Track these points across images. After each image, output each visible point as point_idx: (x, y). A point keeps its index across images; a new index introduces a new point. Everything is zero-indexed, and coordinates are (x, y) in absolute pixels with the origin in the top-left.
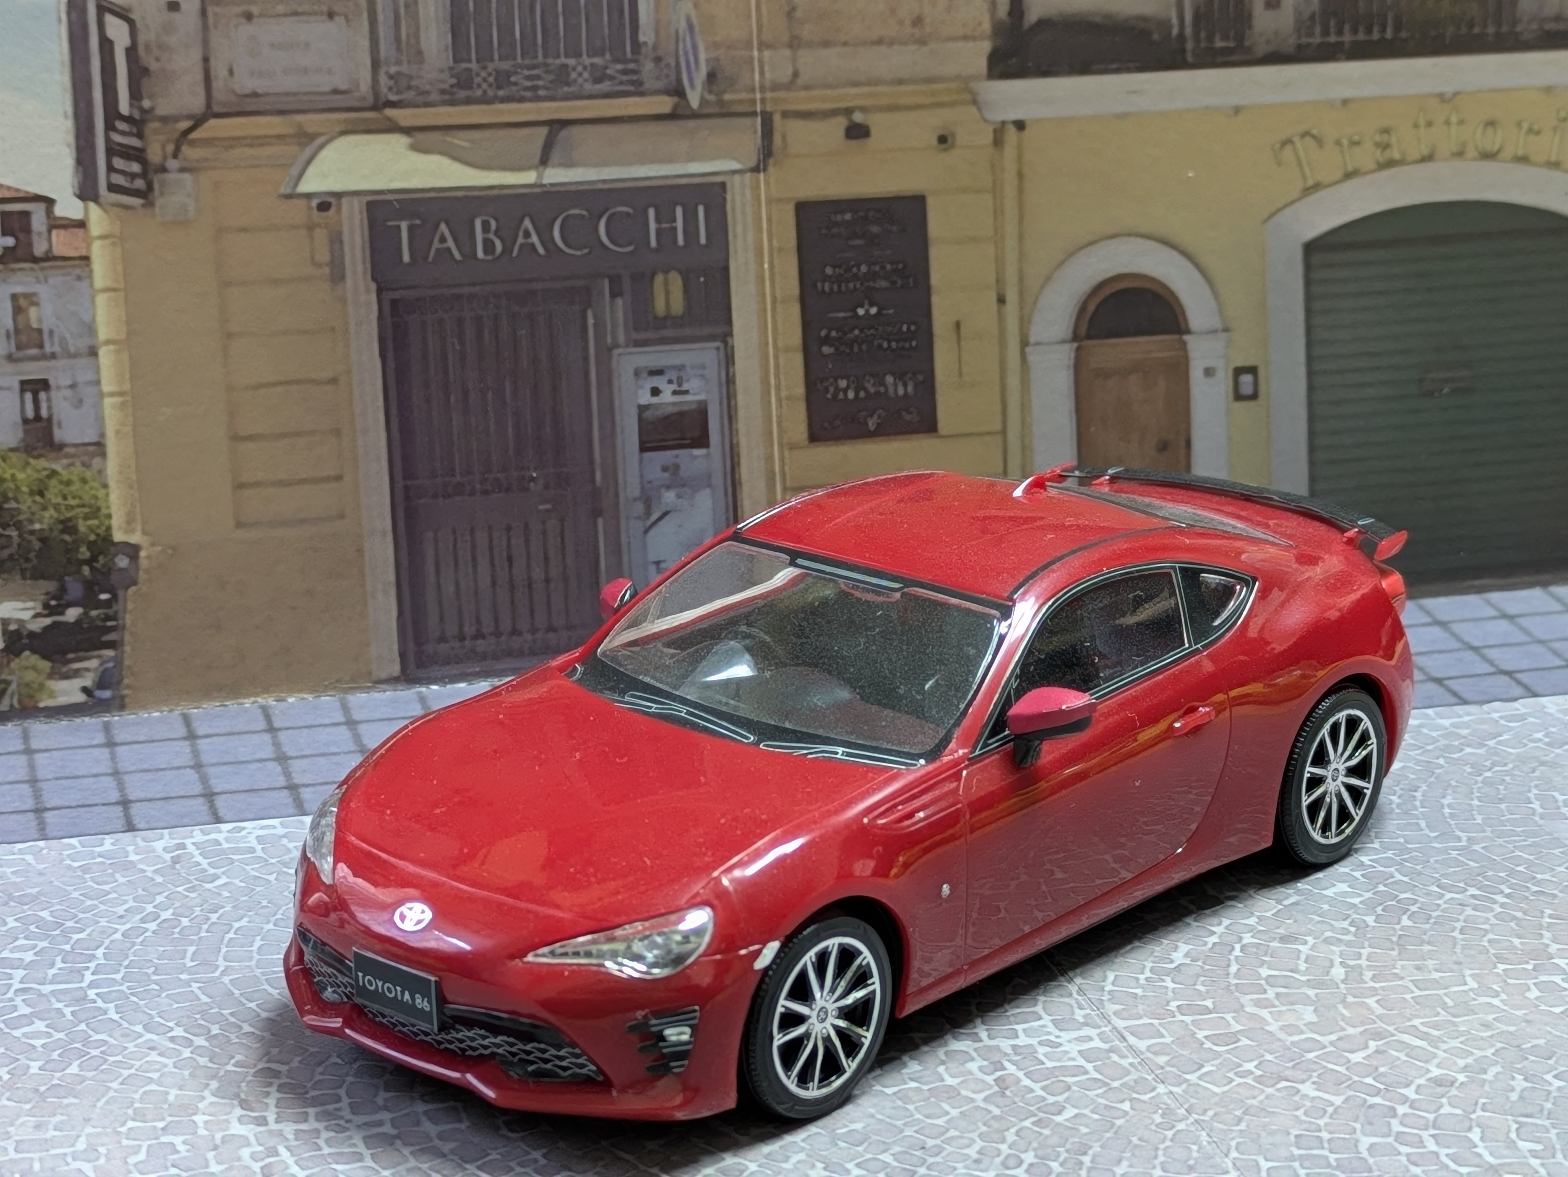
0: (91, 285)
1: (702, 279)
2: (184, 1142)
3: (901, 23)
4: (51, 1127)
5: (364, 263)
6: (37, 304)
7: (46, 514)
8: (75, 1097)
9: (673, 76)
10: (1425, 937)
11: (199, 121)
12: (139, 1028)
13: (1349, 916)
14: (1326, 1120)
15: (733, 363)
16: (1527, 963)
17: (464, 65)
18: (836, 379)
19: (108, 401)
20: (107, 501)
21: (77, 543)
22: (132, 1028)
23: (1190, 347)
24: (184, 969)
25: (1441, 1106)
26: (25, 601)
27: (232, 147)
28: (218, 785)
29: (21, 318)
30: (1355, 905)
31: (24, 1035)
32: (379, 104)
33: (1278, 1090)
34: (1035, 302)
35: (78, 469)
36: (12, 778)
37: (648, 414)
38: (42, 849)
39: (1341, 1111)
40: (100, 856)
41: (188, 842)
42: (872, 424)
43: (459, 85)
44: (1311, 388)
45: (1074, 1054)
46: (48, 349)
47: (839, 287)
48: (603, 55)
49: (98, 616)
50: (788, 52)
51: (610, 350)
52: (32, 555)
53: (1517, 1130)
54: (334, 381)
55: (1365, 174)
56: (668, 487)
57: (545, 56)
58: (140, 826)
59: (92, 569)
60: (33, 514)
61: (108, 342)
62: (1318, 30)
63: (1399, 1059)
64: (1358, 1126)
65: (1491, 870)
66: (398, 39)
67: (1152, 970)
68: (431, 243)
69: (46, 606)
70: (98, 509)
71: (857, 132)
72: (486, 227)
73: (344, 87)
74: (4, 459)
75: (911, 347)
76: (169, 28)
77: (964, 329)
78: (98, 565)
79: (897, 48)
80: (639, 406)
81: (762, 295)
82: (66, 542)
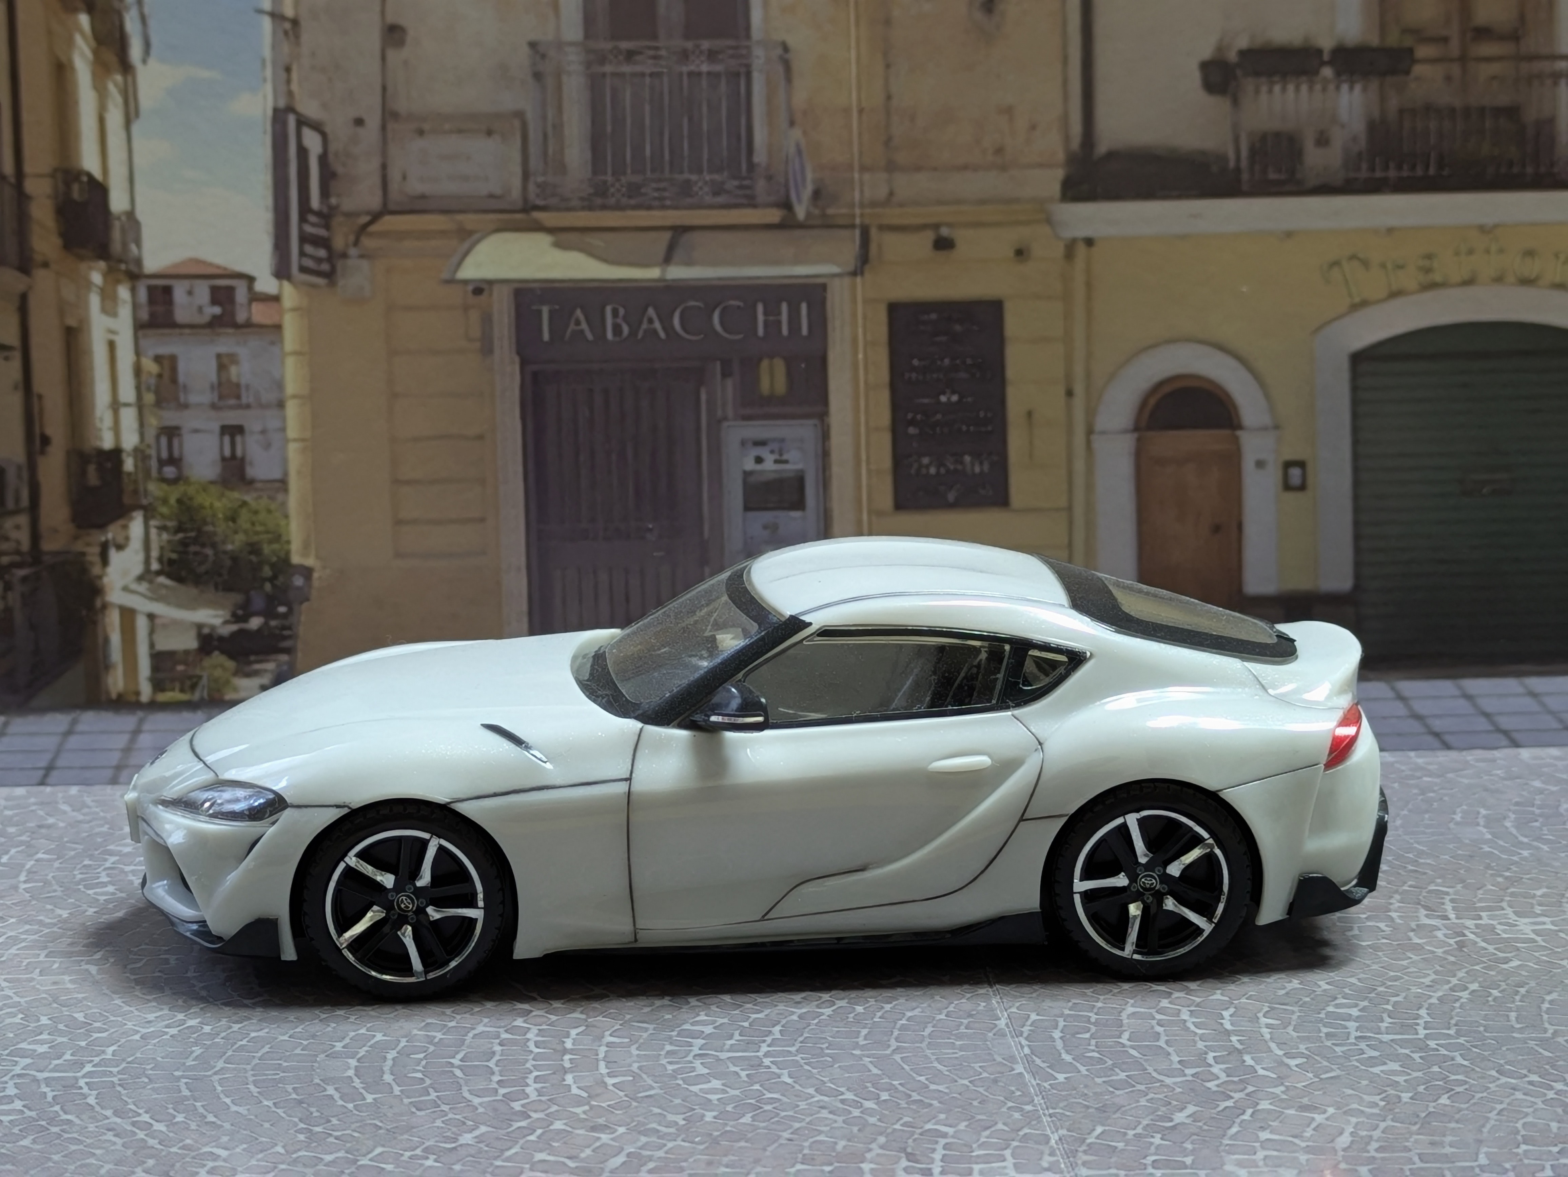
0: (282, 348)
1: (803, 366)
3: (984, 151)
5: (510, 341)
6: (237, 363)
7: (237, 537)
9: (783, 192)
11: (376, 217)
15: (829, 439)
17: (603, 178)
18: (920, 456)
19: (292, 446)
20: (287, 529)
21: (261, 563)
23: (1243, 441)
26: (217, 609)
27: (403, 239)
29: (223, 374)
32: (528, 208)
34: (1101, 396)
35: (265, 501)
37: (753, 479)
42: (951, 496)
43: (596, 194)
44: (1356, 483)
46: (244, 400)
47: (924, 377)
48: (722, 172)
49: (276, 627)
50: (885, 175)
51: (720, 422)
52: (224, 571)
53: (1267, 1011)
54: (480, 437)
55: (1410, 294)
56: (768, 543)
57: (672, 171)
59: (274, 586)
60: (226, 537)
61: (294, 397)
62: (1364, 166)
66: (545, 155)
68: (568, 325)
69: (234, 615)
70: (280, 536)
71: (943, 244)
72: (615, 313)
73: (498, 191)
74: (204, 490)
75: (987, 431)
76: (354, 140)
77: (1035, 418)
78: (277, 583)
79: (981, 174)
80: (744, 472)
81: (856, 381)
82: (251, 562)
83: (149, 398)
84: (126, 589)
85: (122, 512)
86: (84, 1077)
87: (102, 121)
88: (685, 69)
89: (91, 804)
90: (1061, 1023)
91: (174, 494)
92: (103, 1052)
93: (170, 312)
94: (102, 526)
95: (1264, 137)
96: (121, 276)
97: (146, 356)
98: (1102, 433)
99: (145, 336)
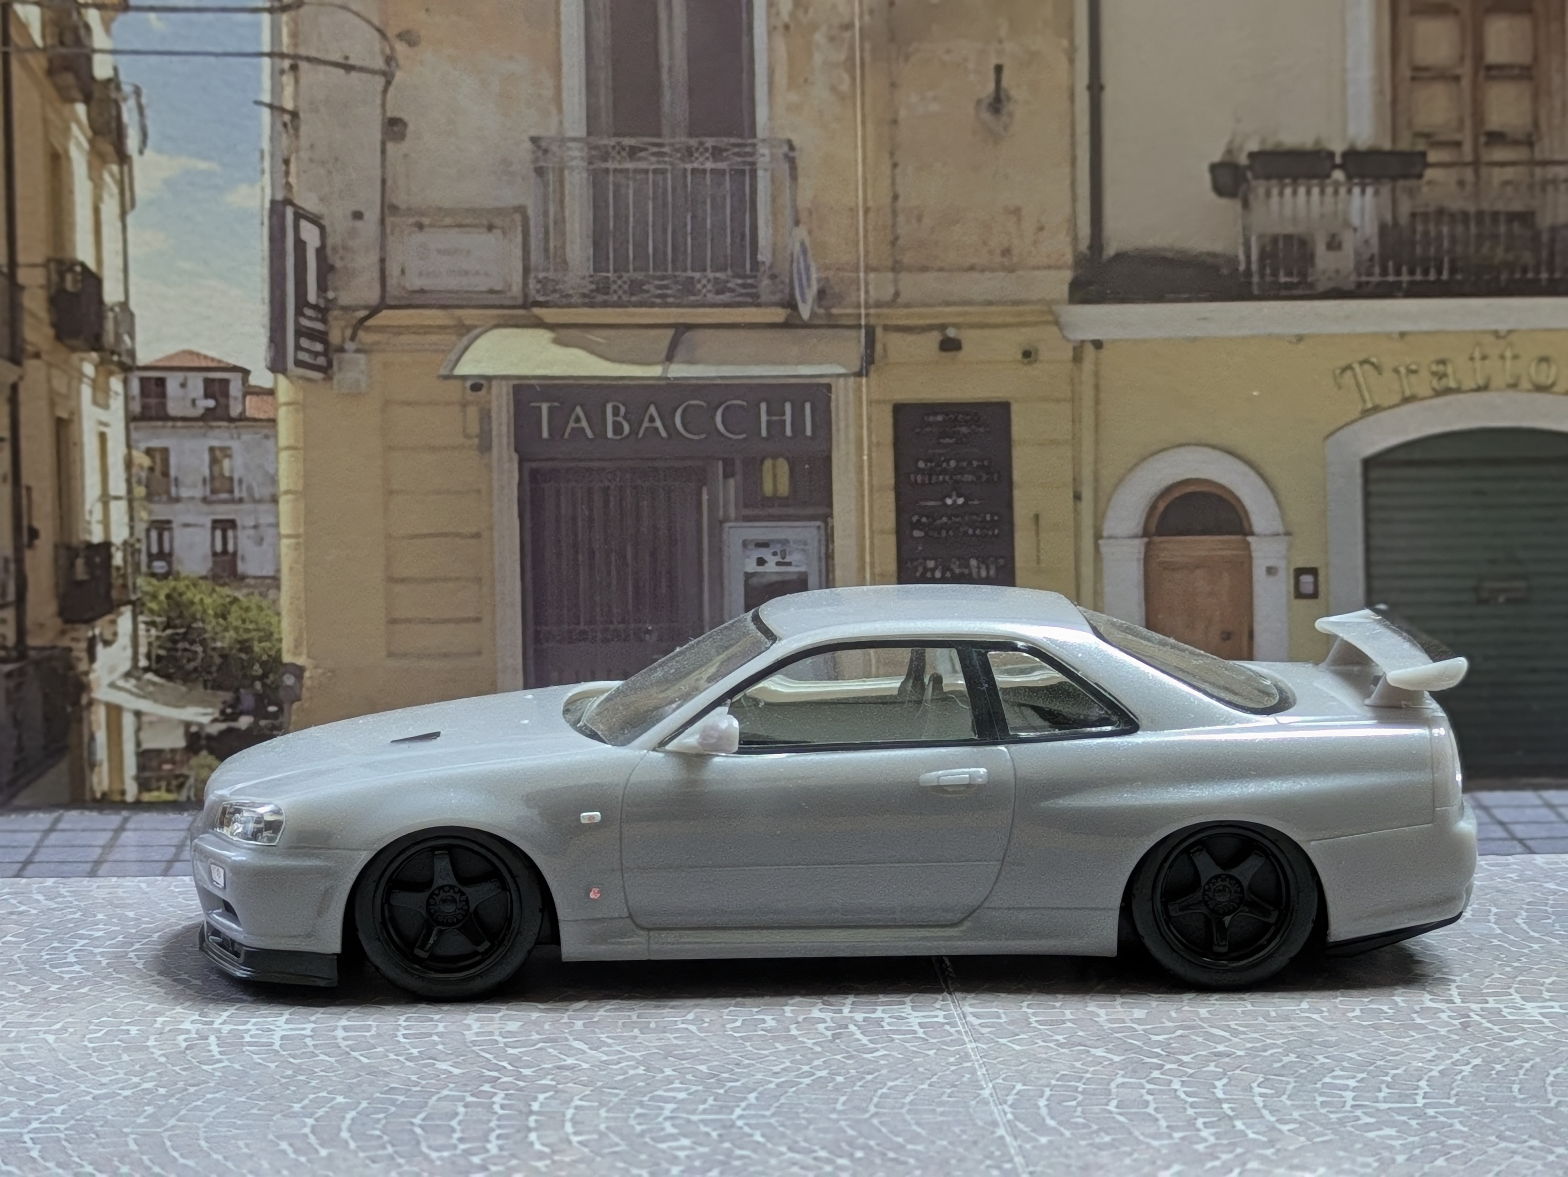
0: (276, 444)
1: (806, 467)
3: (991, 252)
4: (41, 1017)
5: (508, 437)
6: (230, 456)
7: (227, 635)
8: (72, 1004)
9: (787, 290)
11: (374, 311)
15: (833, 542)
17: (604, 274)
18: (925, 559)
19: (285, 542)
20: (279, 626)
21: (251, 661)
23: (1254, 547)
25: (1207, 1066)
26: (205, 707)
27: (400, 334)
29: (216, 469)
31: (60, 972)
32: (528, 304)
33: (1071, 1051)
34: (1109, 500)
35: (256, 598)
37: (754, 581)
38: (158, 881)
39: (1115, 1064)
43: (598, 290)
45: (914, 1024)
46: (237, 494)
47: (930, 479)
48: (726, 270)
49: (266, 726)
50: (890, 275)
51: (721, 522)
52: (214, 669)
53: (1261, 1082)
54: (477, 535)
55: (1423, 399)
57: (675, 269)
59: (264, 685)
60: (216, 633)
61: (287, 492)
62: (1377, 270)
63: (1195, 1040)
66: (546, 250)
68: (568, 422)
69: (223, 712)
70: (271, 634)
71: (950, 345)
72: (616, 412)
73: (498, 287)
74: (195, 585)
75: (993, 535)
76: (353, 233)
77: (1042, 522)
78: (268, 682)
79: (988, 274)
80: (746, 574)
81: (861, 483)
82: (242, 660)
83: (140, 491)
84: (112, 685)
85: (111, 607)
86: (29, 1132)
87: (97, 211)
88: (689, 166)
89: (67, 894)
90: (1048, 1092)
91: (163, 590)
92: (53, 1111)
93: (163, 405)
94: (90, 621)
95: (1275, 240)
96: (114, 368)
97: (137, 449)
98: (1110, 537)
99: (136, 428)
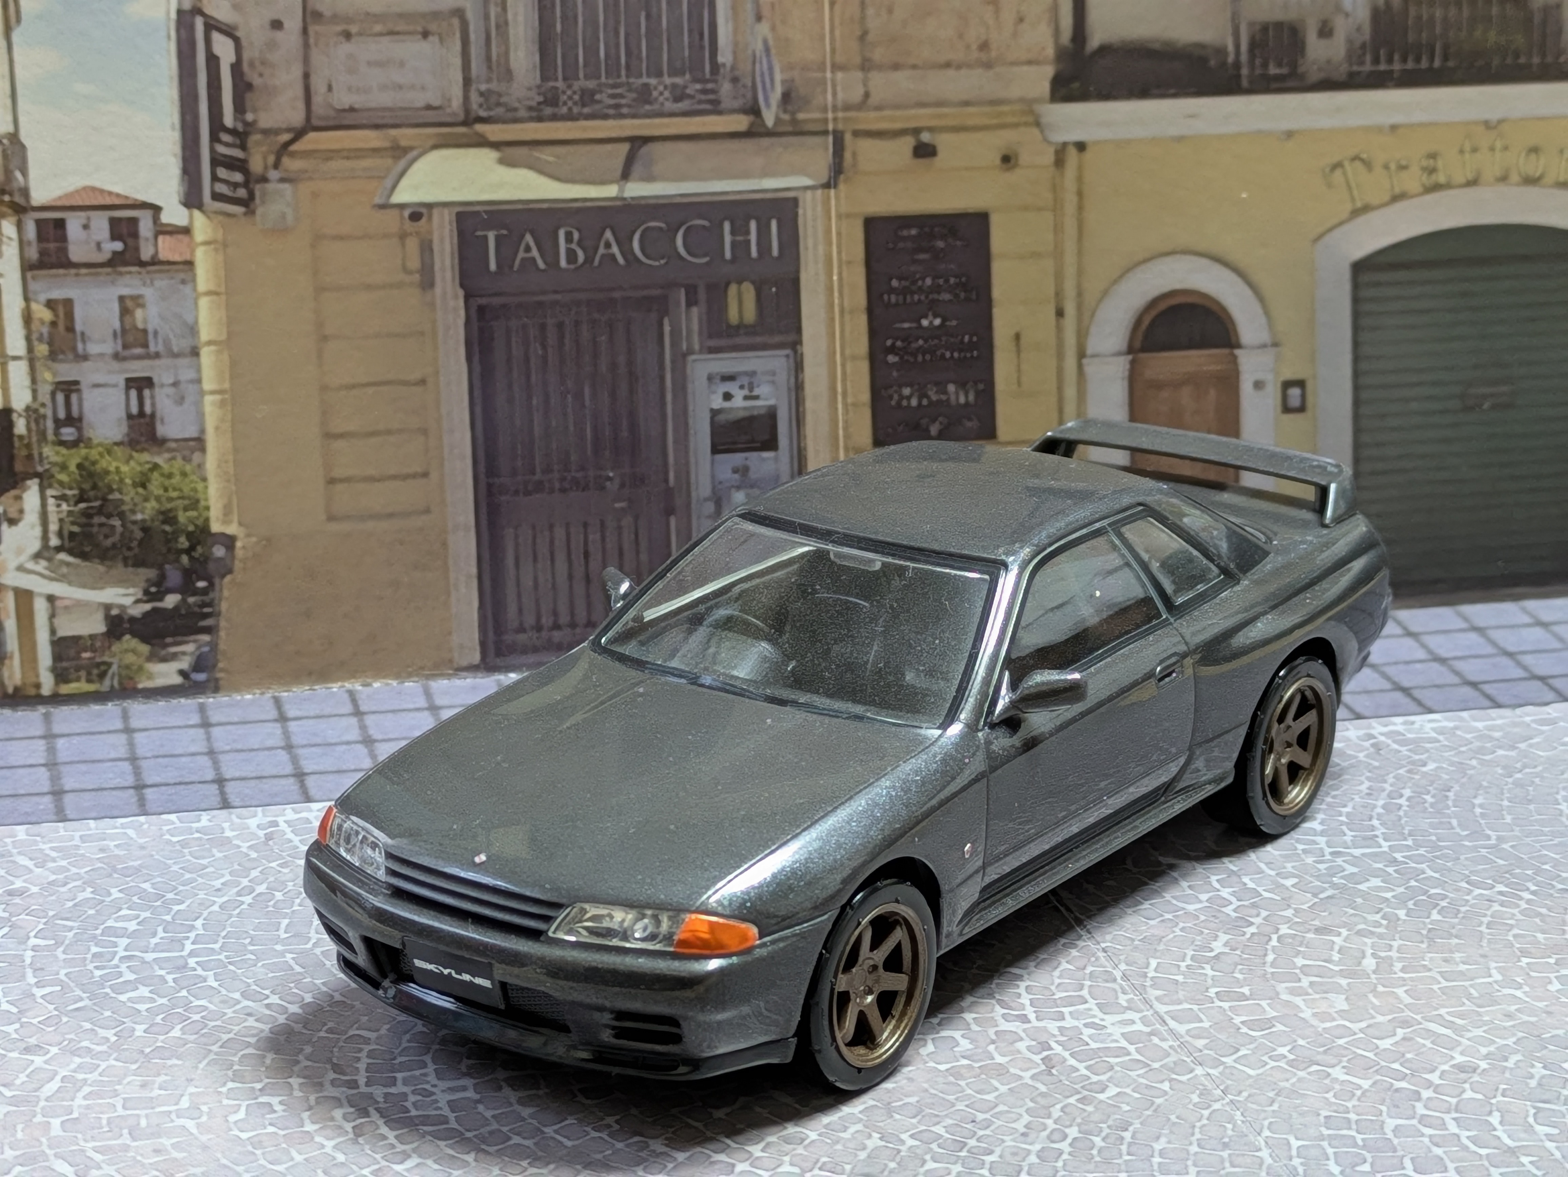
0: (195, 289)
1: (774, 289)
2: (281, 1103)
3: (968, 47)
4: (156, 1086)
5: (453, 271)
6: (142, 306)
7: (148, 505)
8: (178, 1058)
9: (749, 95)
10: (1454, 931)
11: (299, 134)
12: (237, 996)
13: (1382, 909)
14: (1354, 1102)
15: (803, 370)
16: (1550, 957)
17: (551, 84)
18: (900, 386)
19: (208, 399)
20: (205, 493)
21: (176, 534)
22: (231, 995)
23: (1241, 360)
24: (278, 940)
25: (1464, 1091)
26: (128, 588)
27: (330, 159)
28: (308, 766)
29: (127, 319)
30: (1387, 899)
31: (129, 999)
32: (470, 120)
33: (1309, 1073)
34: (1093, 316)
35: (179, 462)
36: (113, 755)
37: (721, 418)
38: (143, 824)
39: (1368, 1094)
40: (197, 832)
41: (280, 820)
42: (934, 429)
43: (546, 102)
44: (1357, 403)
45: (1117, 1036)
46: (152, 348)
47: (905, 299)
48: (683, 74)
49: (195, 604)
50: (859, 75)
51: (685, 356)
52: (134, 544)
53: (1535, 1114)
54: (423, 382)
55: (1412, 197)
56: (738, 488)
57: (628, 75)
58: (236, 804)
59: (191, 558)
60: (135, 505)
61: (209, 343)
62: (1368, 58)
63: (1424, 1045)
64: (1384, 1108)
65: (1518, 867)
66: (488, 58)
67: (1192, 959)
68: (517, 253)
69: (146, 592)
70: (198, 501)
71: (925, 151)
72: (569, 238)
73: (436, 103)
74: (109, 452)
75: (972, 357)
76: (272, 45)
77: (1023, 341)
78: (196, 554)
79: (964, 72)
80: (712, 410)
81: (831, 305)
82: (164, 532)
83: (42, 349)
84: (20, 568)
85: (15, 481)
89: (54, 854)
90: (1330, 1151)
91: (74, 459)
93: (64, 251)
95: (1265, 28)
96: (5, 209)
97: (37, 301)
98: (1094, 356)
99: (33, 278)
